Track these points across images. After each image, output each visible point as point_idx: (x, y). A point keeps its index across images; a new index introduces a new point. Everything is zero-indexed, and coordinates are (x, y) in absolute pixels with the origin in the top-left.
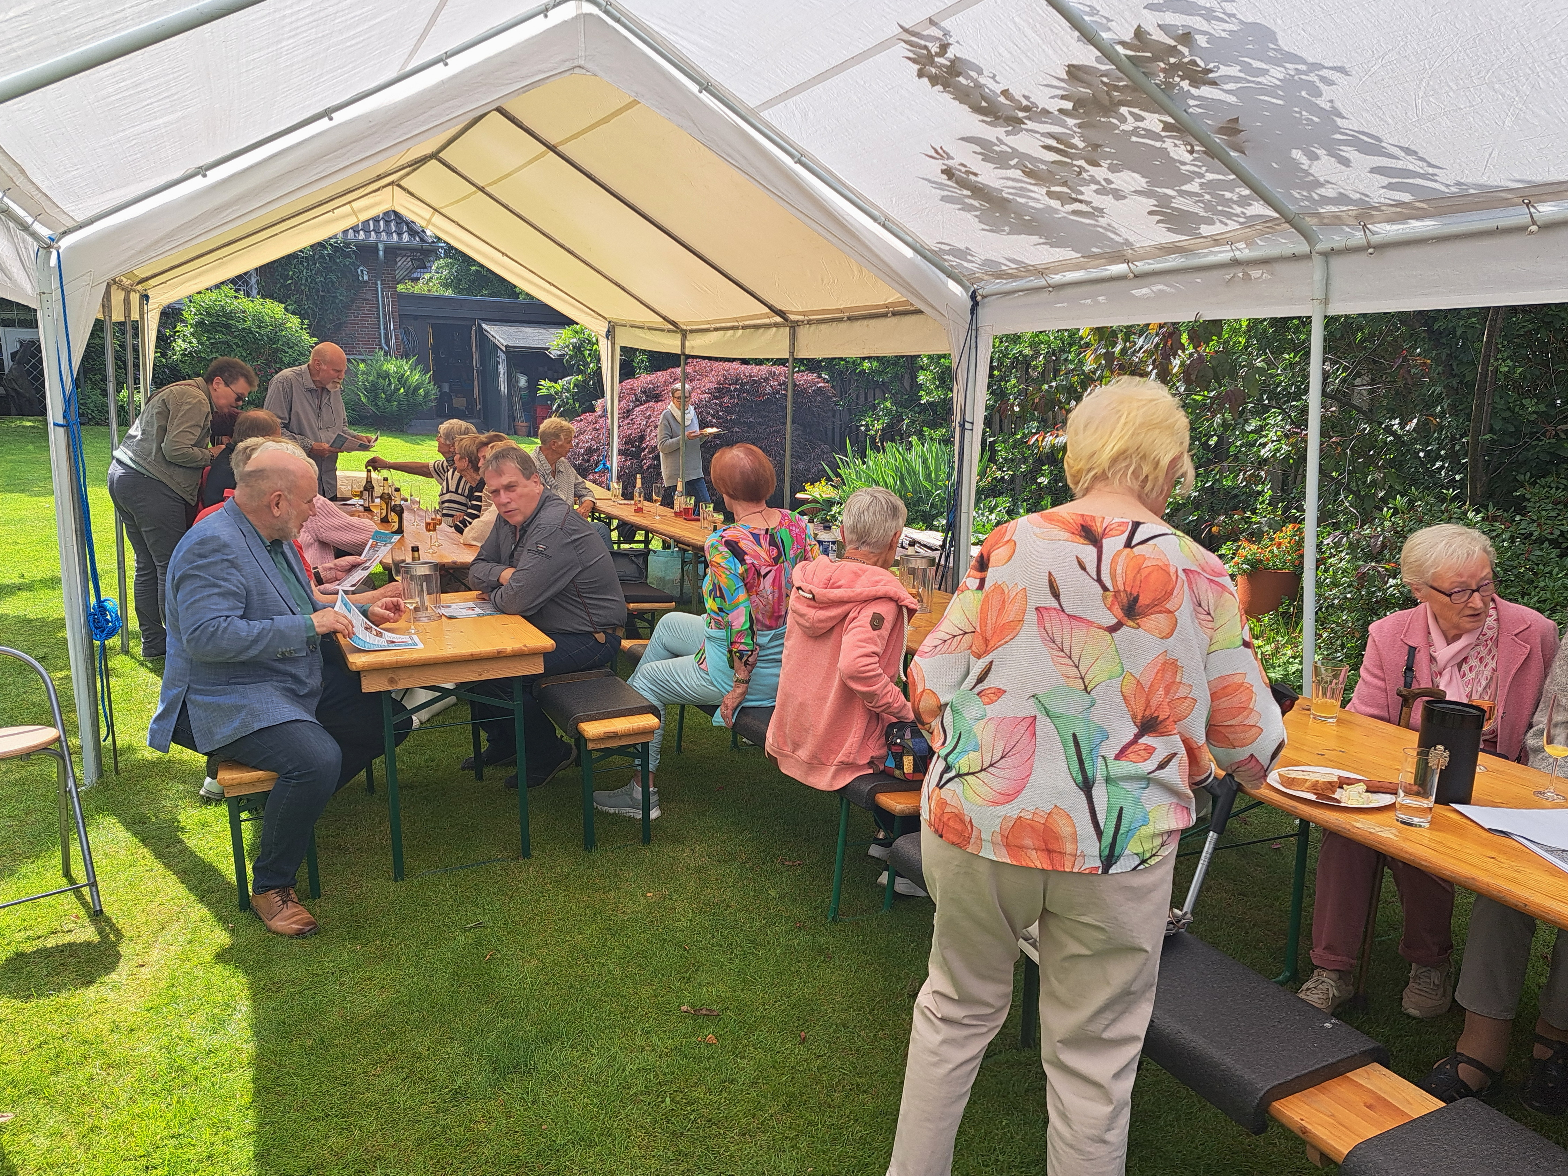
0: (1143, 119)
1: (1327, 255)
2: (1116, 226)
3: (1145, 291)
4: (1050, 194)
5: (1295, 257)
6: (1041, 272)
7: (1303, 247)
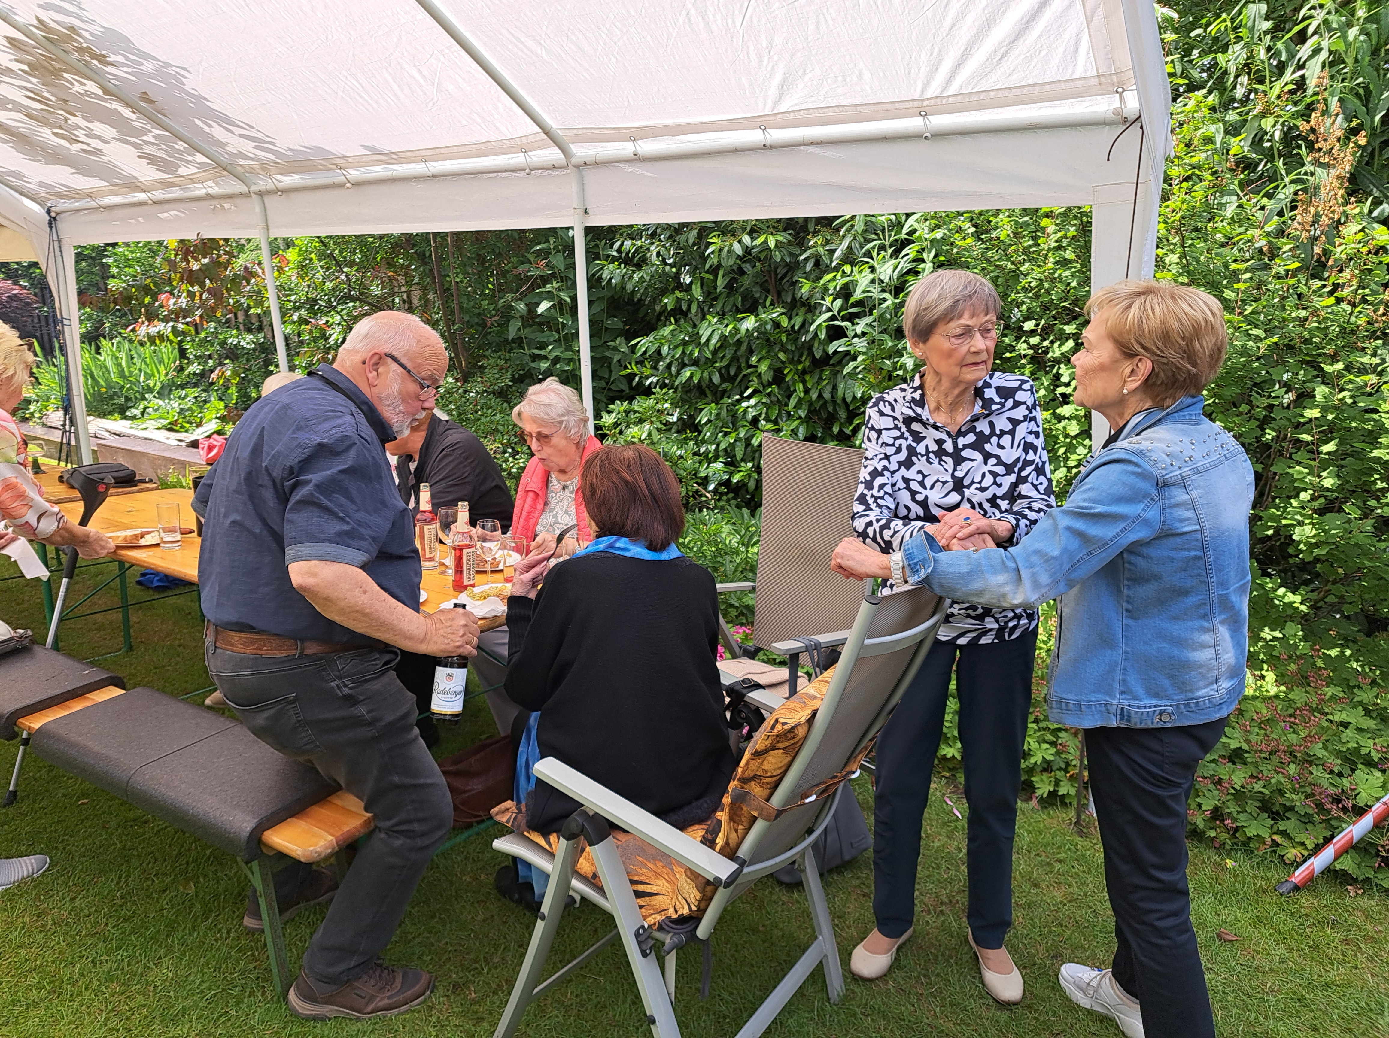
0: (85, 85)
1: (260, 194)
2: (119, 164)
3: (166, 215)
4: (54, 134)
5: (241, 195)
6: (90, 195)
7: (244, 189)
